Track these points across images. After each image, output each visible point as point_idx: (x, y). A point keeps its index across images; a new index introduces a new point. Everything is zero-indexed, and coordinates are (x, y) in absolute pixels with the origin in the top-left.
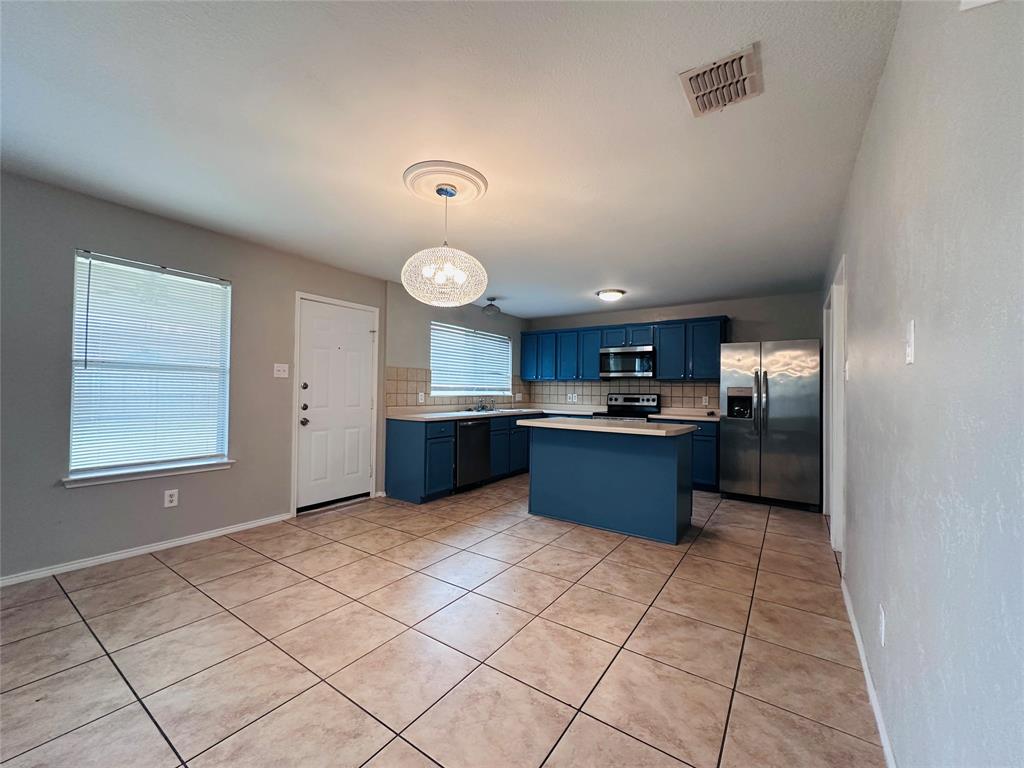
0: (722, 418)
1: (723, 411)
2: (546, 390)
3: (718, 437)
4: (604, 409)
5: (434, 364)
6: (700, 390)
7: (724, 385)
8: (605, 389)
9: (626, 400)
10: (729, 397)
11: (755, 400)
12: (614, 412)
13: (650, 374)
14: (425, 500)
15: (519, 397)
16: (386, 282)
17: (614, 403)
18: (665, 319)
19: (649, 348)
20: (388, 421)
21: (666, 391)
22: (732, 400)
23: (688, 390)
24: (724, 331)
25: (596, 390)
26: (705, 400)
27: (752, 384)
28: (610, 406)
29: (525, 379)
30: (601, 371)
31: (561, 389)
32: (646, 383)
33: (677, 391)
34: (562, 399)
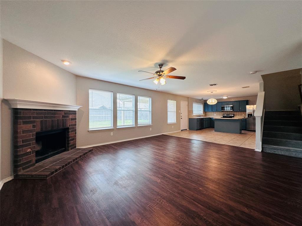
0: (247, 118)
1: (247, 117)
2: (209, 113)
3: (246, 121)
4: (222, 117)
5: (194, 109)
6: (242, 113)
7: (247, 112)
8: (222, 113)
9: (227, 115)
10: (248, 114)
11: (253, 115)
12: (224, 117)
13: (232, 110)
14: (197, 130)
15: (204, 115)
16: (188, 98)
17: (224, 116)
18: (235, 100)
19: (232, 106)
20: (190, 119)
21: (235, 113)
22: (248, 115)
23: (240, 113)
24: (247, 102)
25: (220, 113)
26: (243, 115)
27: (252, 112)
28: (223, 116)
29: (205, 111)
30: (222, 110)
31: (212, 113)
32: (231, 112)
33: (238, 113)
34: (213, 115)
